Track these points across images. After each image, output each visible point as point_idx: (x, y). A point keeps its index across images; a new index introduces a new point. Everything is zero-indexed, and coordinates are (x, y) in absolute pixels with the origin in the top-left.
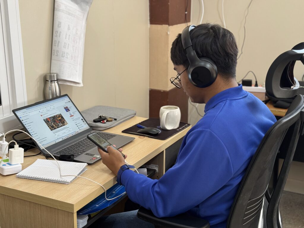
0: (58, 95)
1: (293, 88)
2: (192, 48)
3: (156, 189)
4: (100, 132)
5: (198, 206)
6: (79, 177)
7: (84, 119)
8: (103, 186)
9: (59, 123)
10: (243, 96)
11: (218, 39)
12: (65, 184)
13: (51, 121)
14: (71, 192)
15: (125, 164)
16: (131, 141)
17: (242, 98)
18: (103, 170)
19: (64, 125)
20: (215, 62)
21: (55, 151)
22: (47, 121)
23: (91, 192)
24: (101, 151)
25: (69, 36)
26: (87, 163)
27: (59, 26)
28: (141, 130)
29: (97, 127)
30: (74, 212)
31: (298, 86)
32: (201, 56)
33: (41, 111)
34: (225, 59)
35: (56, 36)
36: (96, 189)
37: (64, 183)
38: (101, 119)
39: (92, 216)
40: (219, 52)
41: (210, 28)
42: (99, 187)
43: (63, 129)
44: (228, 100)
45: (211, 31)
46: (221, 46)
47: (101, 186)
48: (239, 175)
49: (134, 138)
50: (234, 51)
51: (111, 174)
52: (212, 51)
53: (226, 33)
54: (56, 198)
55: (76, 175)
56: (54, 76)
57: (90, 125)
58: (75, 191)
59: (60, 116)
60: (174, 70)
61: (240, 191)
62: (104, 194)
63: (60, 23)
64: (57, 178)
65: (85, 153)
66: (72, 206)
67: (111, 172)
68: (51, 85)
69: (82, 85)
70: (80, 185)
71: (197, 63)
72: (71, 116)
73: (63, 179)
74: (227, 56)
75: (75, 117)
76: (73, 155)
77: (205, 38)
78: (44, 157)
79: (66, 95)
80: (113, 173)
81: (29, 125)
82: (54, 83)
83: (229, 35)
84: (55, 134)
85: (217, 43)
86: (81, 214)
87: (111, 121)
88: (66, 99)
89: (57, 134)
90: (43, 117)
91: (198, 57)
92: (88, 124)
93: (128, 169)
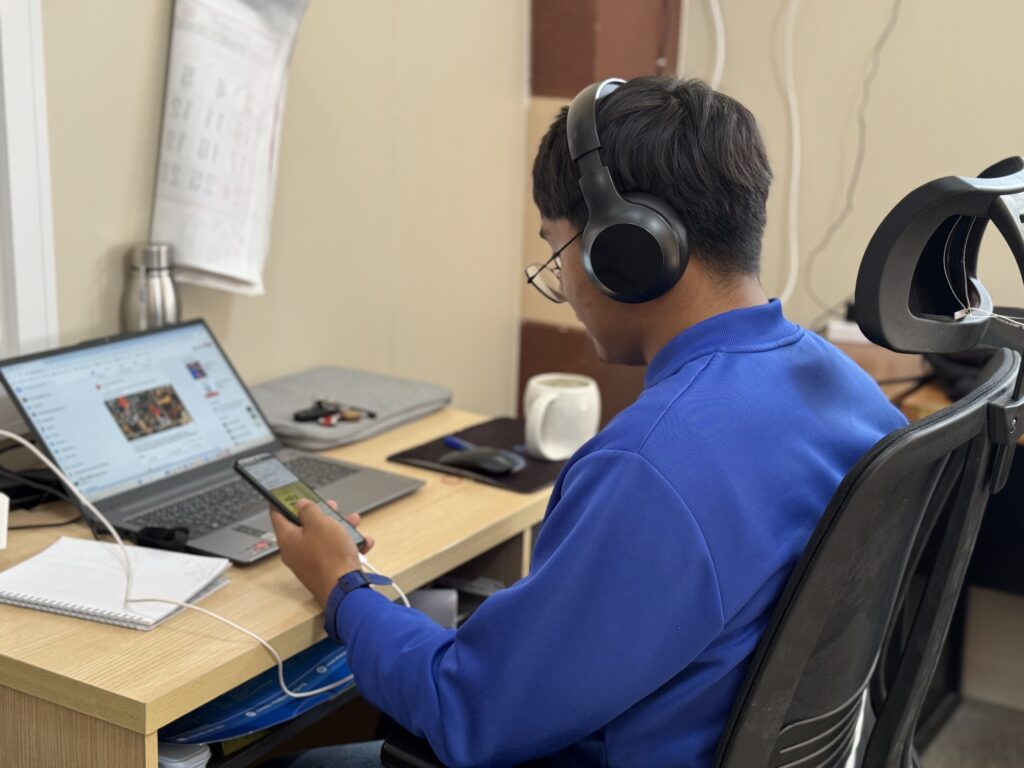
0: (171, 317)
1: (961, 319)
2: (598, 156)
3: (449, 663)
4: (310, 455)
5: (599, 735)
6: (189, 609)
7: (257, 408)
8: (269, 646)
9: (162, 415)
10: (781, 342)
11: (696, 130)
12: (135, 629)
13: (131, 408)
14: (150, 658)
15: (357, 568)
16: (410, 492)
17: (775, 348)
18: (285, 589)
19: (178, 424)
20: (681, 213)
21: (132, 512)
22: (116, 408)
23: (220, 664)
24: (280, 518)
25: (221, 116)
26: (231, 560)
27: (186, 82)
28: (454, 455)
29: (302, 438)
30: (148, 732)
31: (984, 314)
32: (629, 188)
33: (99, 370)
34: (719, 204)
35: (176, 115)
36: (244, 651)
37: (132, 626)
38: (320, 413)
39: (227, 751)
40: (698, 177)
41: (669, 93)
42: (253, 646)
43: (172, 439)
44: (720, 354)
45: (674, 101)
46: (704, 156)
47: (262, 645)
48: (746, 628)
49: (422, 483)
50: (753, 176)
51: (307, 603)
52: (672, 171)
53: (726, 112)
54: (88, 678)
55: (181, 601)
56: (159, 253)
57: (278, 430)
58: (163, 657)
59: (169, 392)
60: (539, 236)
61: (751, 688)
62: (272, 673)
63: (189, 72)
64: (112, 607)
65: (237, 524)
66: (140, 707)
67: (309, 596)
68: (148, 285)
69: (258, 290)
70: (188, 637)
71: (614, 211)
72: (211, 394)
73: (131, 611)
74: (726, 193)
75: (222, 399)
76: (186, 531)
77: (648, 124)
78: (88, 531)
79: (199, 322)
80: (317, 599)
81: (46, 416)
82: (160, 276)
83: (735, 117)
84: (142, 453)
85: (690, 145)
86: (182, 739)
87: (355, 419)
88: (198, 335)
89: (150, 453)
90: (103, 390)
91: (621, 193)
92: (272, 428)
93: (366, 586)
